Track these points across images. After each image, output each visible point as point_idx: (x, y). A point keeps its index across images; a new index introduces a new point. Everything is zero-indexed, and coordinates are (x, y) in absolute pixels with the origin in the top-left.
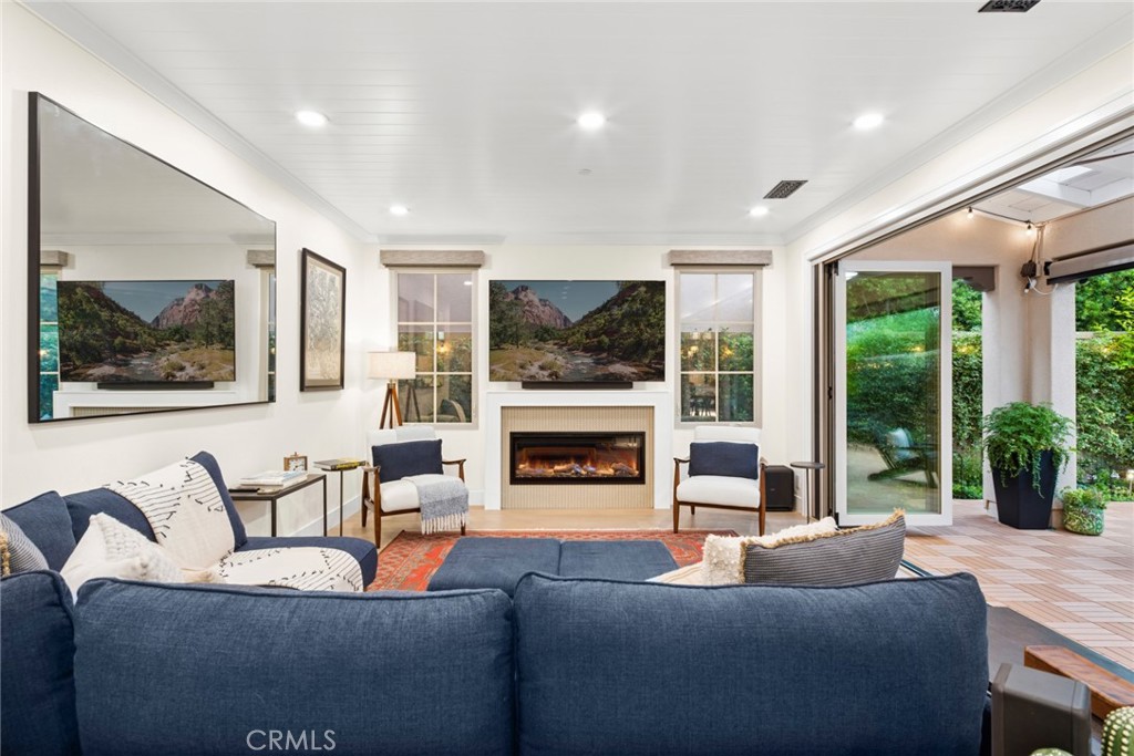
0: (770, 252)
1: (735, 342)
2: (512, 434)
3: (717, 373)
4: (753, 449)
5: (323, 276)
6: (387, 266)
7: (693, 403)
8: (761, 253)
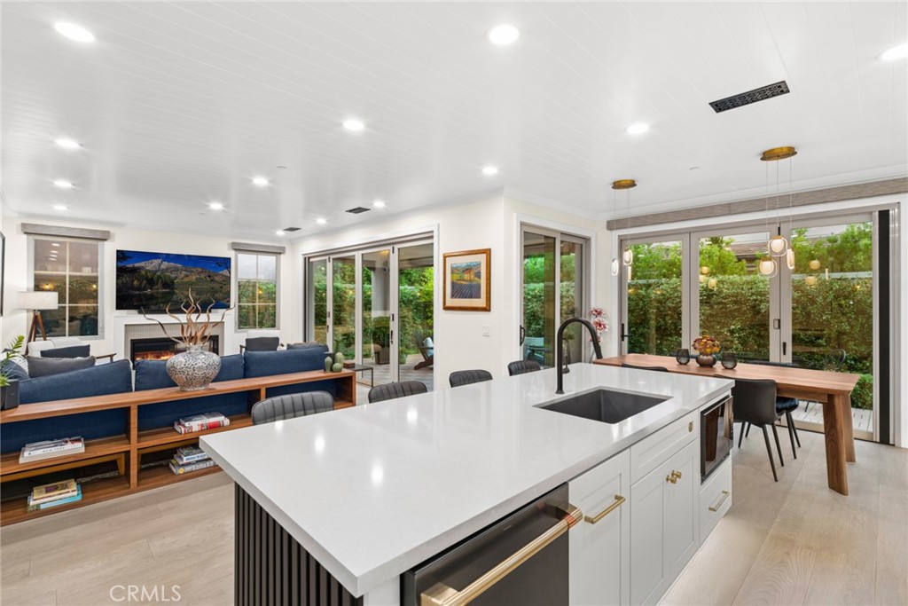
0: (284, 248)
1: (264, 287)
2: (132, 340)
3: (257, 304)
4: (277, 339)
6: (25, 233)
7: (244, 322)
8: (280, 248)
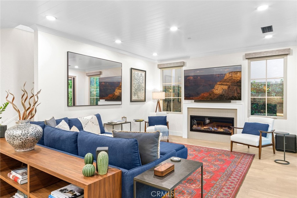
0: (290, 49)
2: (191, 116)
3: (266, 97)
5: (138, 74)
